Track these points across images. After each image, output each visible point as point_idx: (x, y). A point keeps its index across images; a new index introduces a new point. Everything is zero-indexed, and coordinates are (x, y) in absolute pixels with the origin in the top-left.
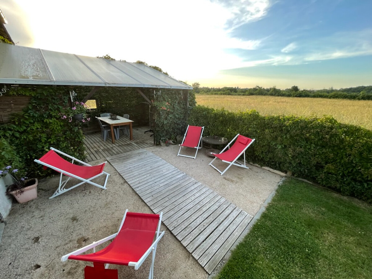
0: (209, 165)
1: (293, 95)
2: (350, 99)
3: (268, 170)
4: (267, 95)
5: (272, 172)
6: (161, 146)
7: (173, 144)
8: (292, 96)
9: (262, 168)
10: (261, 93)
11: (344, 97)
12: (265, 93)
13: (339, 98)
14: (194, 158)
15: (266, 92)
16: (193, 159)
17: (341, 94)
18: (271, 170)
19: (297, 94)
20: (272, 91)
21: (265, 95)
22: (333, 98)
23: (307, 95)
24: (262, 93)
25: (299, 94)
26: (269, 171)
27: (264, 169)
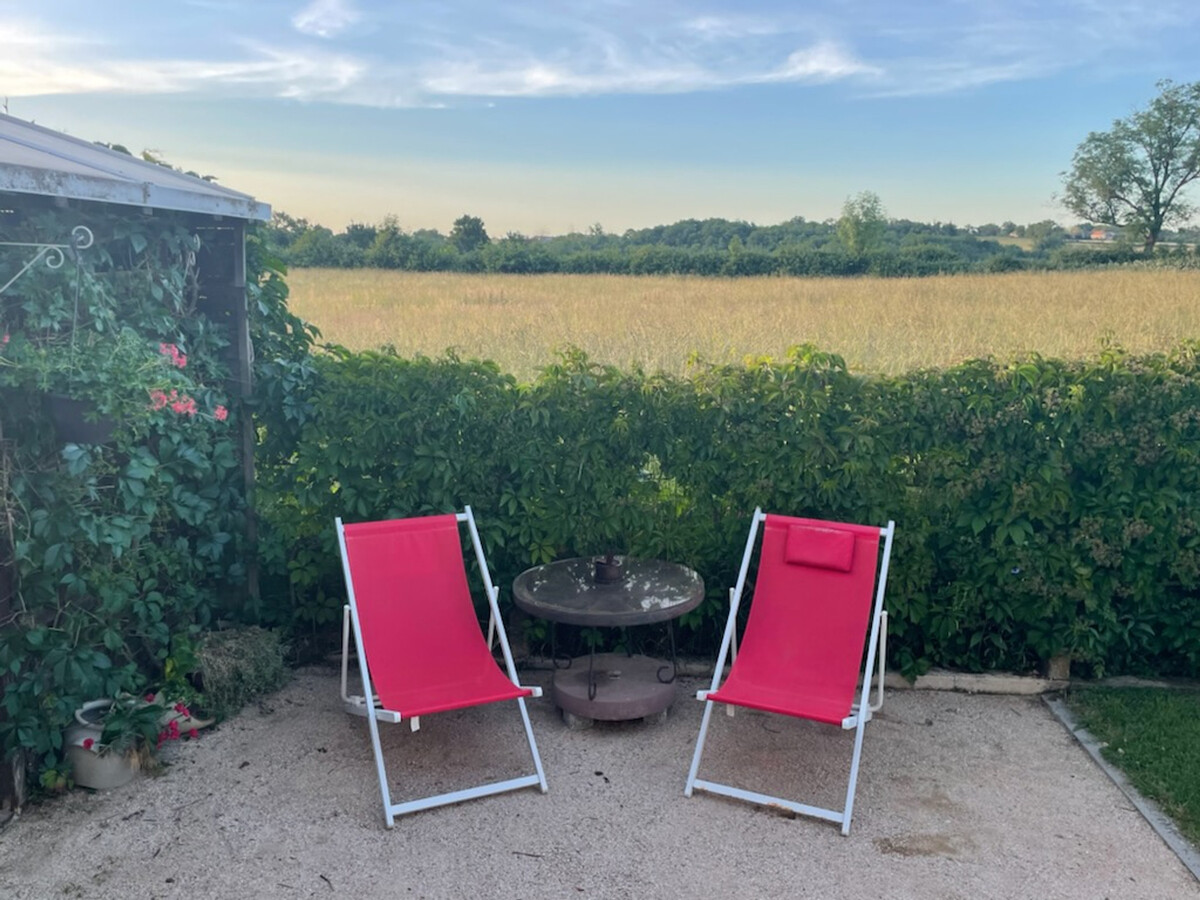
0: (688, 792)
1: (490, 261)
2: (704, 275)
3: (951, 686)
4: (362, 264)
5: (973, 693)
6: (92, 791)
7: (189, 735)
8: (488, 270)
9: (913, 689)
10: (325, 255)
11: (683, 267)
12: (350, 254)
13: (666, 272)
14: (536, 789)
15: (353, 247)
16: (530, 797)
17: (670, 256)
18: (966, 680)
19: (508, 259)
20: (387, 245)
21: (349, 265)
22: (650, 272)
23: (547, 264)
24: (330, 256)
25: (514, 257)
26: (956, 690)
27: (928, 689)
